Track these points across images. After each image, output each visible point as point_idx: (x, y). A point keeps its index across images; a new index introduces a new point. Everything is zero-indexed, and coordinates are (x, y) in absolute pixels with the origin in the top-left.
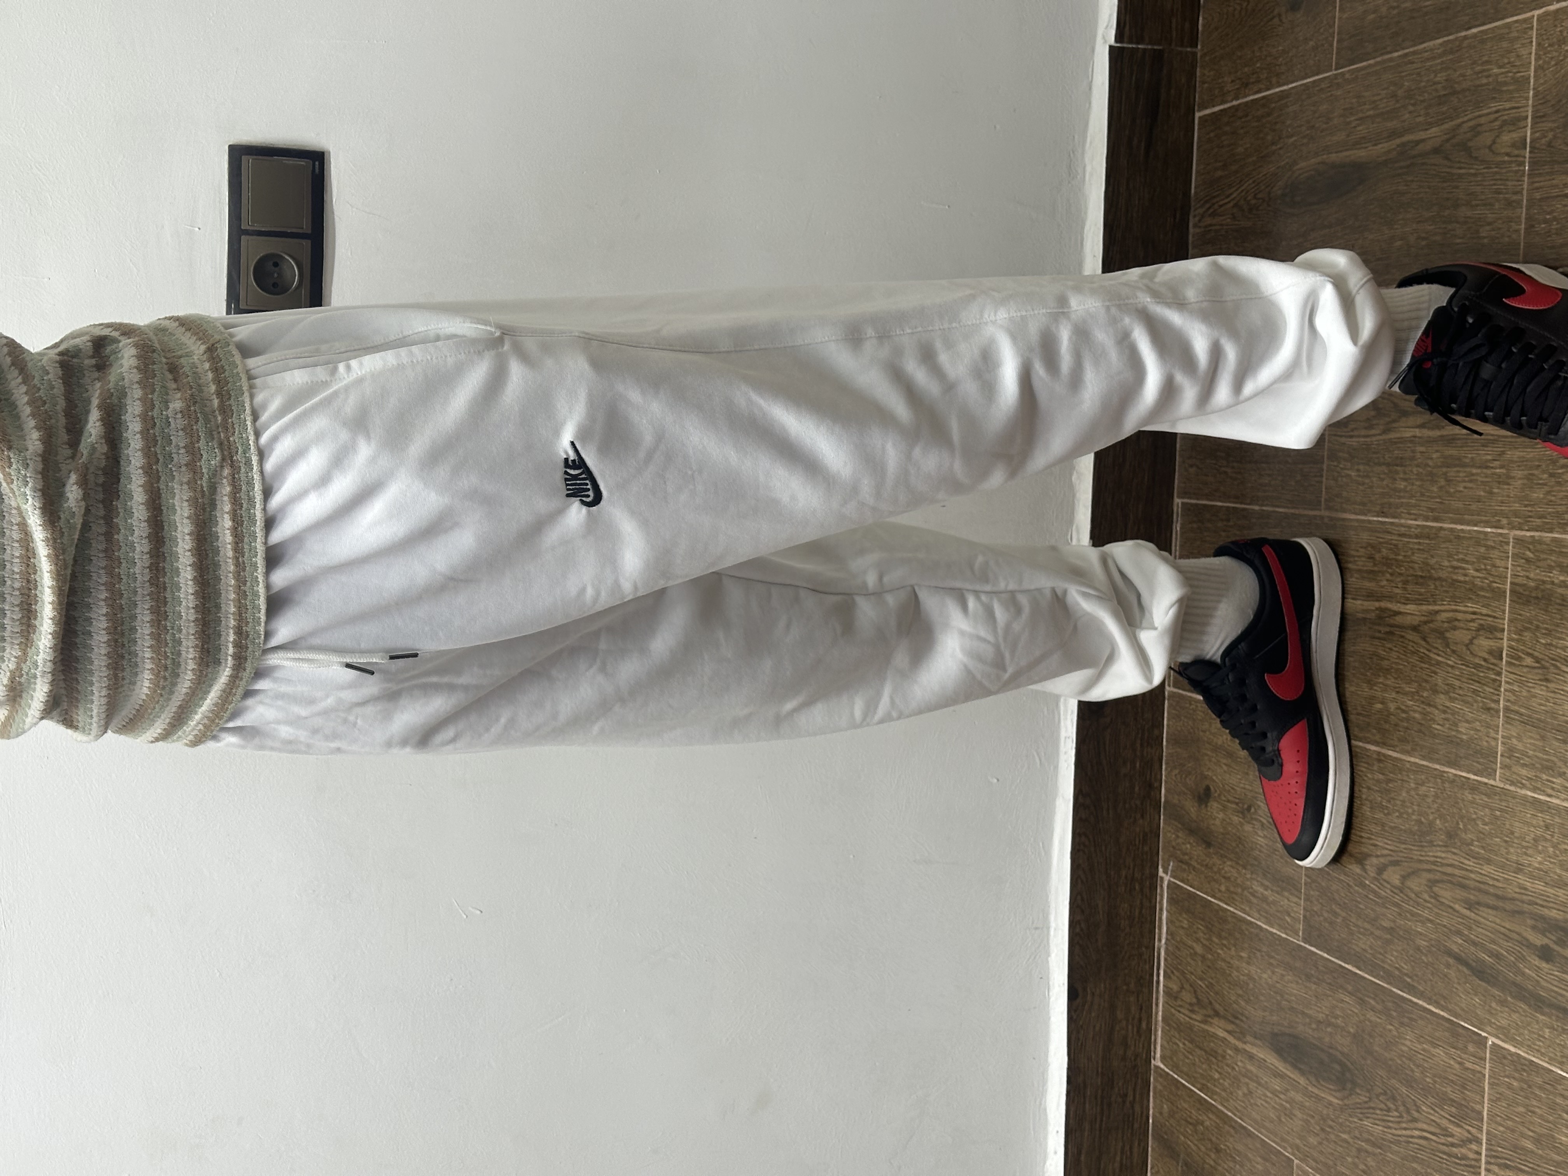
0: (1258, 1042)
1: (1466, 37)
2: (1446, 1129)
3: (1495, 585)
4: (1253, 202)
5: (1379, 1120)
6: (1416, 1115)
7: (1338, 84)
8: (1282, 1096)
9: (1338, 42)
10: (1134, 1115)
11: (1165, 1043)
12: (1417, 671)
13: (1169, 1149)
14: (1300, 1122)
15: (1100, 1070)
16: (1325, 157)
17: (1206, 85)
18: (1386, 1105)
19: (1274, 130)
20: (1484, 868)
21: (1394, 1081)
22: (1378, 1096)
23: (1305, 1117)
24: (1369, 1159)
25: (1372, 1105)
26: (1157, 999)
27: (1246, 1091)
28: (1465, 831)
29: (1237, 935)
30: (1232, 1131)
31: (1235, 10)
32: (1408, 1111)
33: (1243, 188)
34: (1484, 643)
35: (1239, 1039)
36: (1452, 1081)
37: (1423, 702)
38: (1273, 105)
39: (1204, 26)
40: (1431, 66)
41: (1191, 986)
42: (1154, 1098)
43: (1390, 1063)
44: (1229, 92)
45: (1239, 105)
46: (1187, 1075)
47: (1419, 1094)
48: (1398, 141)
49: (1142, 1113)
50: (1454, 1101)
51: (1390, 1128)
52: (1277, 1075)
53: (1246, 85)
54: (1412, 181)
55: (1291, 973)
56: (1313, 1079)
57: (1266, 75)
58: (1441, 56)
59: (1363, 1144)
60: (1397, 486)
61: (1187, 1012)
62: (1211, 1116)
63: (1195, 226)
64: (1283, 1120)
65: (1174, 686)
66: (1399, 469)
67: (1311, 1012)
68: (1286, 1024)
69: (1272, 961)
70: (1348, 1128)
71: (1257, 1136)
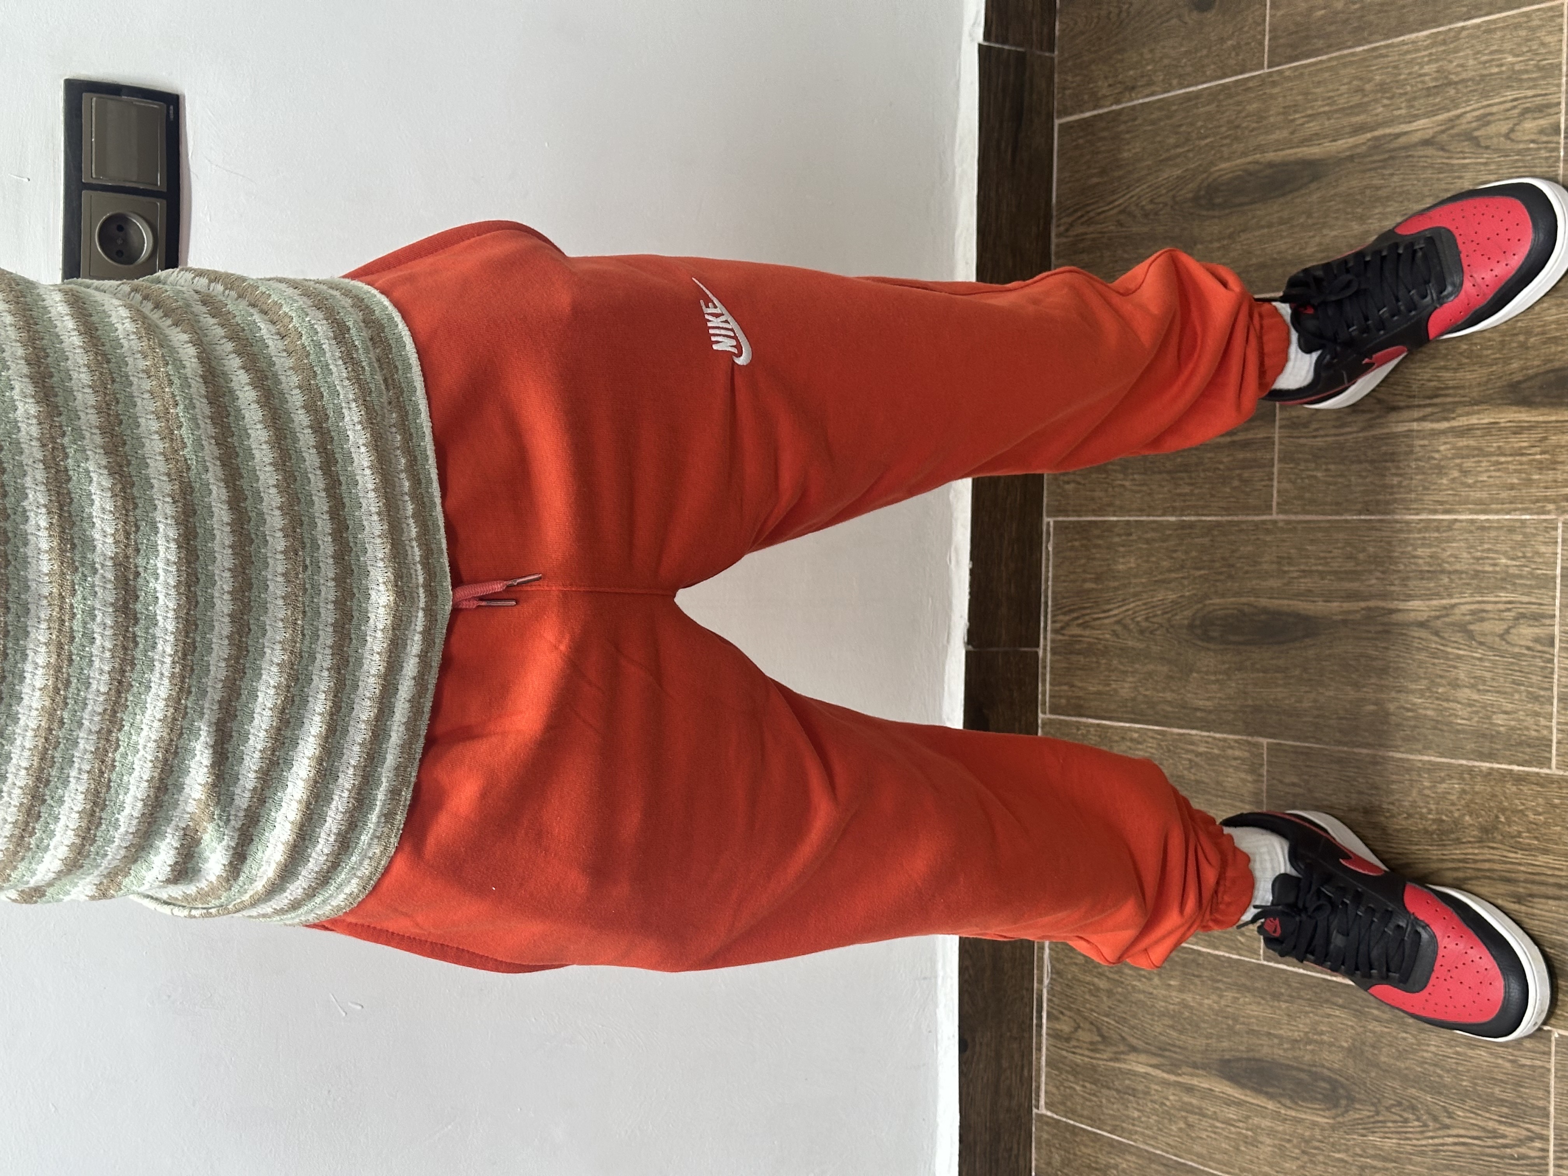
0: (1200, 1072)
1: (1463, 28)
2: (1494, 1131)
3: (1539, 572)
4: (1150, 207)
5: (1392, 1133)
7: (1273, 82)
8: (1241, 1125)
9: (1270, 40)
11: (1050, 1088)
12: (1427, 668)
15: (988, 1124)
16: (1258, 156)
17: (1068, 92)
18: (1401, 1116)
19: (1179, 133)
20: (1540, 858)
21: (1413, 1091)
22: (1388, 1109)
23: (1276, 1142)
25: (1380, 1118)
27: (1184, 1126)
28: (1509, 823)
30: (1163, 1170)
31: (1110, 13)
32: (1435, 1119)
33: (1133, 193)
34: (1527, 632)
35: (1170, 1072)
36: (1501, 1081)
37: (1438, 699)
38: (1176, 107)
39: (1062, 31)
40: (1413, 59)
41: (1092, 1023)
42: (1038, 1148)
43: (1406, 1072)
44: (1105, 97)
45: (1123, 109)
46: (1091, 1119)
47: (1453, 1099)
48: (1369, 135)
49: (1025, 1167)
50: (1506, 1101)
51: (1408, 1139)
52: (1230, 1102)
53: (1132, 89)
54: (1392, 175)
55: (1247, 994)
56: (1288, 1103)
57: (1161, 78)
58: (1427, 48)
59: (1368, 1161)
61: (1086, 1053)
62: (1128, 1157)
63: (1059, 235)
64: (1243, 1149)
65: (1051, 712)
66: (1389, 464)
67: (1281, 1032)
68: (1242, 1048)
69: (1220, 985)
70: (1344, 1147)
71: (1203, 1171)
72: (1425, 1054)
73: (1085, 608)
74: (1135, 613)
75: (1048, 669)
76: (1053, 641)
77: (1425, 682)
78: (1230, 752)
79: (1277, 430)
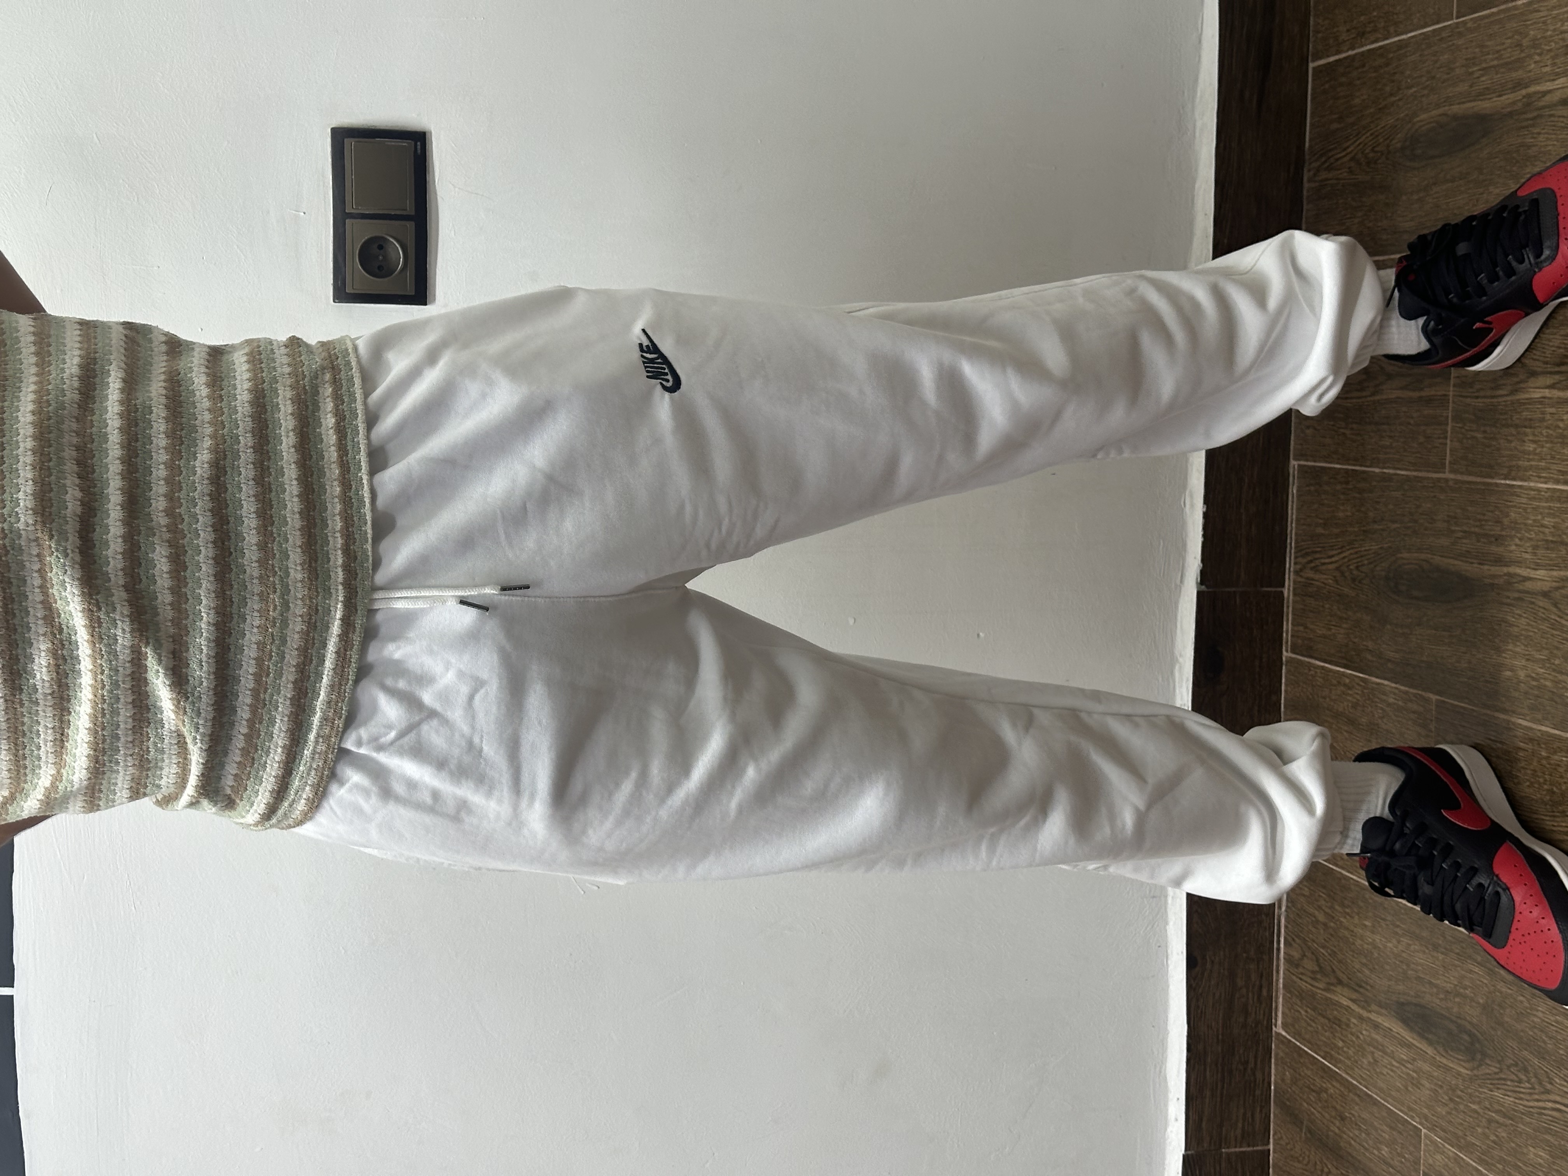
0: (1383, 1011)
4: (1371, 155)
5: (1509, 1090)
6: (1549, 1086)
7: (1459, 33)
8: (1409, 1066)
10: (1255, 1081)
11: (1287, 1011)
12: (1547, 638)
13: (1292, 1116)
14: (1428, 1092)
15: (1220, 1037)
16: (1447, 108)
17: (1320, 35)
18: (1516, 1075)
19: (1393, 81)
21: (1525, 1053)
22: (1509, 1067)
23: (1433, 1087)
24: (1499, 1130)
25: (1503, 1076)
26: (1278, 966)
27: (1372, 1060)
29: (1361, 904)
30: (1357, 1099)
32: (1540, 1083)
33: (1360, 141)
35: (1363, 1008)
37: (1554, 670)
38: (1391, 55)
40: (1558, 15)
41: (1313, 953)
42: (1276, 1064)
43: (1522, 1034)
44: (1344, 41)
45: (1356, 54)
46: (1310, 1043)
47: (1553, 1067)
48: (1524, 92)
49: (1264, 1080)
51: (1521, 1099)
52: (1402, 1043)
53: (1362, 34)
54: (1539, 133)
56: (1441, 1050)
57: (1382, 24)
59: (1494, 1115)
60: (1526, 448)
61: (1309, 980)
62: (1334, 1084)
63: (1309, 181)
64: (1410, 1088)
65: (1293, 652)
66: (1528, 430)
67: (1438, 982)
68: (1412, 993)
69: (1398, 930)
70: (1478, 1099)
71: (1383, 1105)
72: (1536, 1019)
73: (1316, 552)
74: (1349, 561)
75: (1291, 609)
76: (1295, 582)
77: (1546, 652)
78: (1410, 705)
79: (1451, 388)
